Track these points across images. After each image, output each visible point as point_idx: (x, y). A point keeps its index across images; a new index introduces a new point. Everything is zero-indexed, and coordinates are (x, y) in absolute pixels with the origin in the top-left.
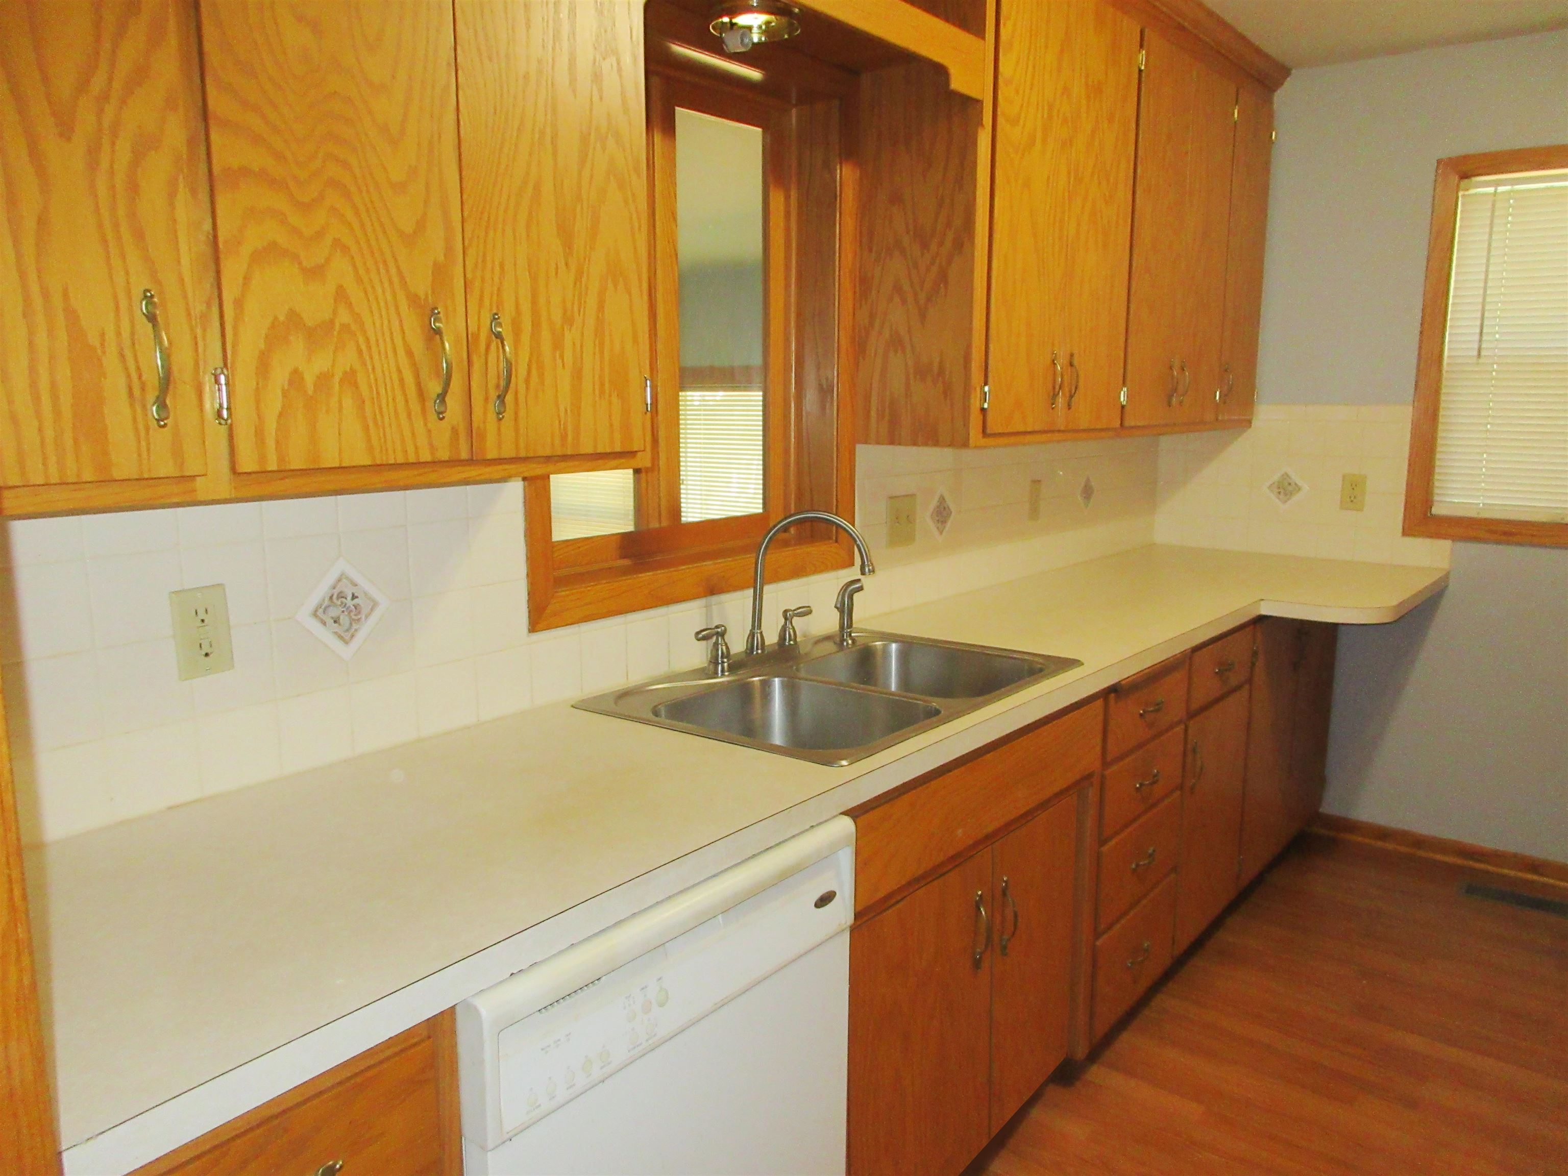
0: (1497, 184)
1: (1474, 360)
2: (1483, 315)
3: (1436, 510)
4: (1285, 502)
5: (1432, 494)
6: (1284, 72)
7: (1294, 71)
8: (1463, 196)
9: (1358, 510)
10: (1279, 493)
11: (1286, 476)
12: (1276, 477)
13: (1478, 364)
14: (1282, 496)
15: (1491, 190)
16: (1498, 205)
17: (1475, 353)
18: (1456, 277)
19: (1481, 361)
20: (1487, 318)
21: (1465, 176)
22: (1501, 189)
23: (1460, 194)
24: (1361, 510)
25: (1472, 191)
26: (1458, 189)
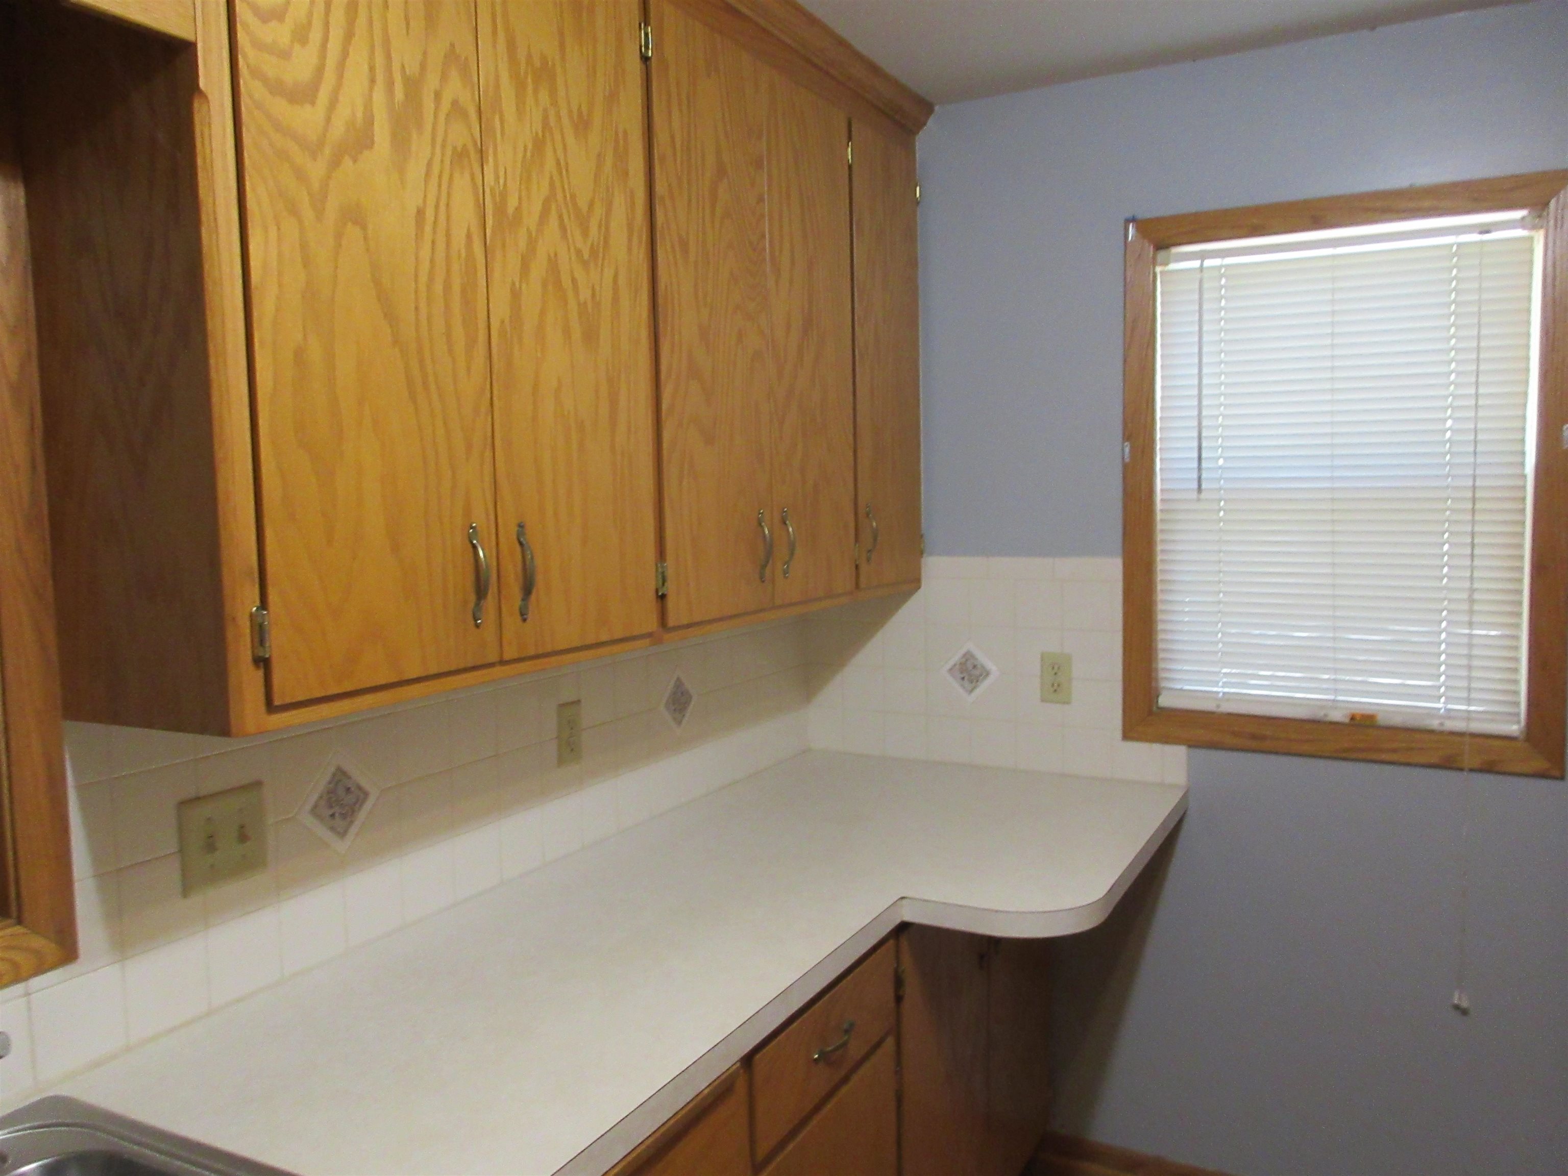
0: (1203, 256)
1: (1194, 495)
2: (1200, 424)
3: (1165, 701)
4: (971, 691)
5: (1157, 680)
6: (926, 108)
7: (937, 108)
8: (1161, 272)
9: (1064, 703)
10: (963, 678)
11: (968, 656)
12: (956, 658)
13: (1199, 500)
14: (966, 683)
15: (1196, 264)
16: (1206, 285)
17: (1195, 485)
18: (1162, 372)
19: (1203, 495)
20: (1205, 437)
21: (1162, 245)
22: (1208, 263)
23: (1158, 269)
24: (1068, 702)
25: (1173, 266)
26: (1154, 263)
